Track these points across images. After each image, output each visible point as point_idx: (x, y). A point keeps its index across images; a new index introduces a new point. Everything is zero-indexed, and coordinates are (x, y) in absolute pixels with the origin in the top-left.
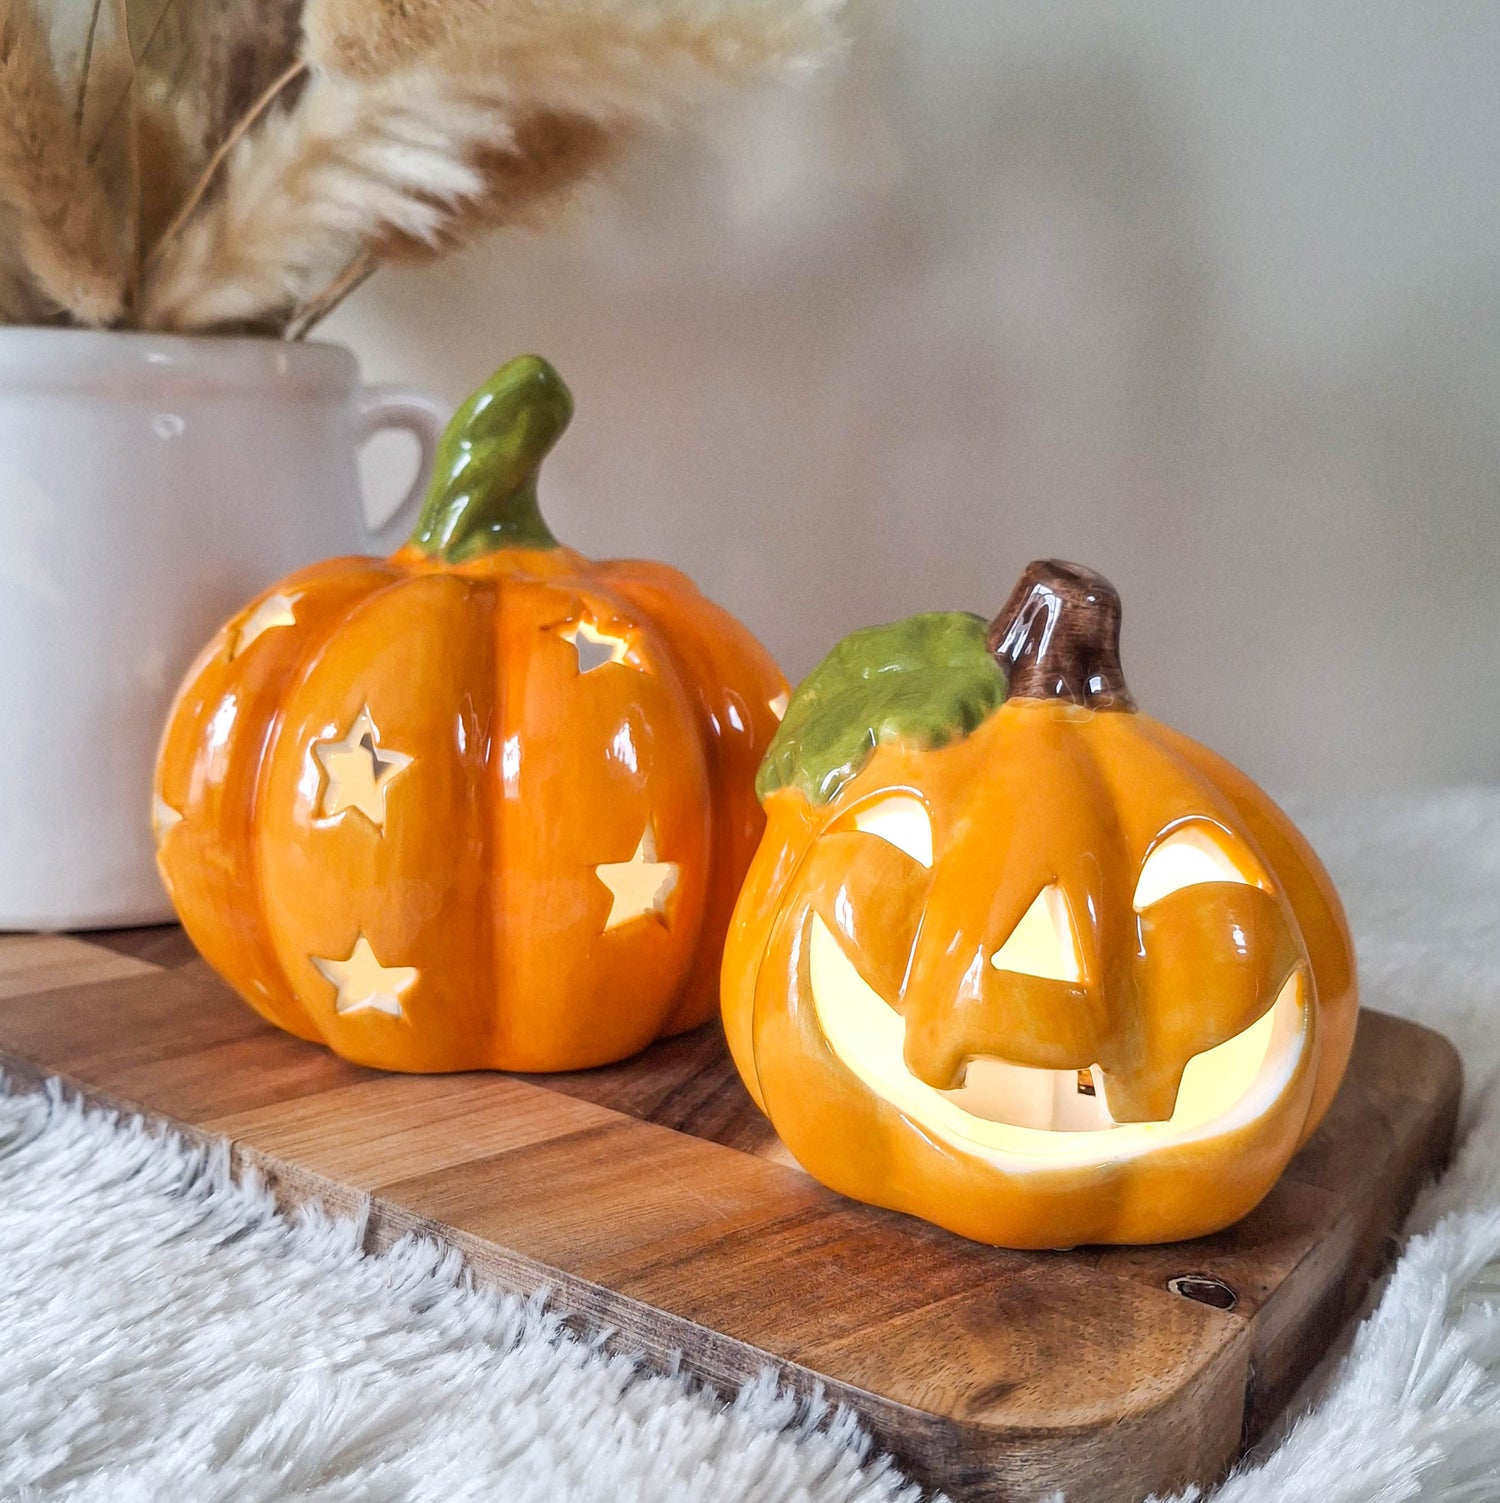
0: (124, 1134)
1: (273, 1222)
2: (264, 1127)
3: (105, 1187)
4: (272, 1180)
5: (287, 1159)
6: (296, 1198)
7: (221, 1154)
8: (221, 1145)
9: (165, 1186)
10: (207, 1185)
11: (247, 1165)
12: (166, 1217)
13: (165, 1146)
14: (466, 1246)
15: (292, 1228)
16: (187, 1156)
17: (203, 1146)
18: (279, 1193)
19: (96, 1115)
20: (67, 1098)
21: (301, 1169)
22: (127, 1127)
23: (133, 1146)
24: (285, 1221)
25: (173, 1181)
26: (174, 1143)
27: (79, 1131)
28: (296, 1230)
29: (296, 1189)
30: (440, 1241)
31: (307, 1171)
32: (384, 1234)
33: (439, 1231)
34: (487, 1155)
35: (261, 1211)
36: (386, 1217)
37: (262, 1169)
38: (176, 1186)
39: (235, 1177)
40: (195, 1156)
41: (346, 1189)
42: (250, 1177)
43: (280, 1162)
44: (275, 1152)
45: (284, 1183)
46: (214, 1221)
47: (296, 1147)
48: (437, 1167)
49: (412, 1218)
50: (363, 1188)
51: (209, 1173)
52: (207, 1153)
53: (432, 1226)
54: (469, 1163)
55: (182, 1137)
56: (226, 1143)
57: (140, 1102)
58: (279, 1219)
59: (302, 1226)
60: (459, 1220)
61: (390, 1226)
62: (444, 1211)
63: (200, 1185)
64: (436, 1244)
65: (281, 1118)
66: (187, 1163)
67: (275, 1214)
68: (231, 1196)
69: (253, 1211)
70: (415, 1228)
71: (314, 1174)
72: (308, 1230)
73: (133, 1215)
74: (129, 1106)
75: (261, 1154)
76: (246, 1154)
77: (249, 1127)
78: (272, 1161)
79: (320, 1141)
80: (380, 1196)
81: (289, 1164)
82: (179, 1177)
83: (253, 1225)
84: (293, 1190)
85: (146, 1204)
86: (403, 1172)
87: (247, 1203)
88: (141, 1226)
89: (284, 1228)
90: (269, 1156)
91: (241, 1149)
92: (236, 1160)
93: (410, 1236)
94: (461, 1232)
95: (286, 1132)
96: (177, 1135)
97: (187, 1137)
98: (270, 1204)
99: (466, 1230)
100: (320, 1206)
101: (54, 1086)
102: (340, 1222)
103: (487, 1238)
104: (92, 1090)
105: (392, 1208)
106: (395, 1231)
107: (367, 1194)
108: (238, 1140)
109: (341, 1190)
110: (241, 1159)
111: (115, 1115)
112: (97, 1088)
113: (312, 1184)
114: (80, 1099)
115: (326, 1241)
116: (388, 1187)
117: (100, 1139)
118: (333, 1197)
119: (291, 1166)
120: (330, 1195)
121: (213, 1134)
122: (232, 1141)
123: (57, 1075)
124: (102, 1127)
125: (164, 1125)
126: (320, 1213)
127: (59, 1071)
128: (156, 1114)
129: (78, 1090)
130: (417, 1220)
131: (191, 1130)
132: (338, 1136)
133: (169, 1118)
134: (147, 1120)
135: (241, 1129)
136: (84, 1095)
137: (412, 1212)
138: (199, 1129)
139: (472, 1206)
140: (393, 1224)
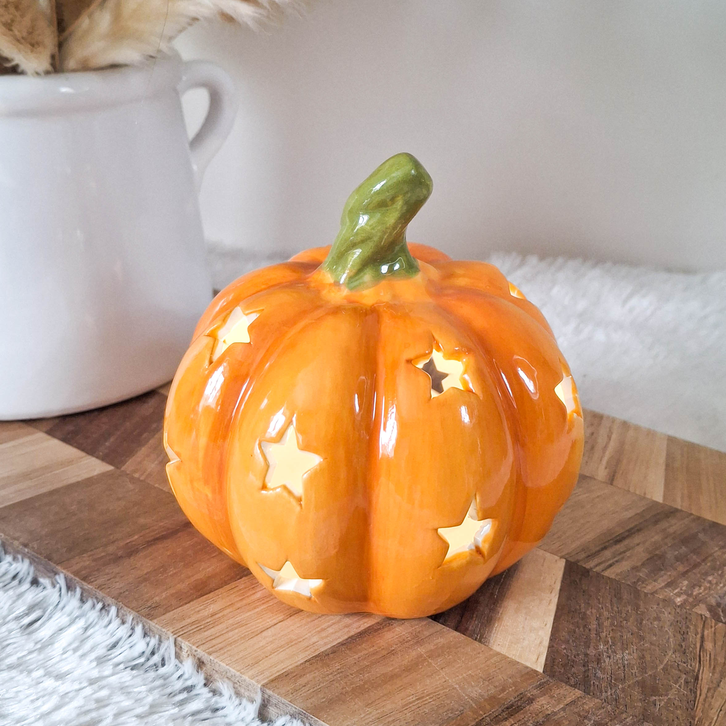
0: (106, 618)
1: (202, 689)
2: (193, 623)
4: (201, 664)
5: (210, 654)
6: (216, 677)
7: (169, 643)
8: (169, 637)
10: (161, 659)
11: (185, 652)
15: (214, 695)
16: (148, 639)
17: (157, 637)
18: (206, 672)
19: (89, 604)
20: (70, 589)
21: (219, 662)
22: (107, 612)
24: (211, 691)
25: (137, 657)
26: (139, 630)
27: (77, 613)
28: (217, 697)
29: (216, 671)
31: (223, 664)
32: (272, 710)
33: (306, 718)
35: (196, 682)
36: (273, 701)
37: (195, 657)
38: (138, 660)
39: (178, 656)
40: (153, 642)
41: (248, 679)
43: (206, 655)
44: (202, 647)
45: (208, 666)
47: (214, 642)
48: (299, 661)
49: (290, 706)
50: (258, 681)
51: (162, 650)
52: (160, 641)
53: (303, 714)
54: (316, 656)
55: (144, 626)
56: (172, 640)
57: (116, 598)
58: (207, 688)
59: (220, 694)
61: (276, 706)
63: (156, 658)
64: (304, 724)
65: (201, 614)
66: (148, 644)
67: (204, 685)
68: (177, 669)
69: (190, 683)
70: (292, 713)
71: (228, 667)
72: (226, 698)
73: (121, 686)
74: (109, 600)
75: (194, 648)
76: (185, 645)
77: (184, 623)
78: (201, 653)
80: (269, 689)
81: (211, 657)
82: (142, 654)
84: (214, 672)
87: (186, 676)
89: (210, 694)
90: (199, 650)
91: (181, 642)
92: (178, 648)
93: (289, 716)
95: (206, 627)
96: (140, 626)
97: (146, 627)
98: (201, 678)
99: (323, 721)
100: (231, 686)
101: (61, 580)
102: (244, 701)
104: (86, 586)
105: (275, 696)
106: (279, 711)
107: (259, 686)
108: (179, 636)
109: (245, 681)
110: (181, 647)
111: (100, 605)
112: (89, 586)
113: (226, 672)
114: (78, 591)
115: (237, 711)
116: (272, 681)
117: (91, 620)
118: (239, 683)
119: (212, 659)
120: (238, 681)
121: (163, 630)
122: (175, 636)
123: (62, 572)
124: (93, 612)
125: (131, 618)
126: (232, 692)
127: (64, 571)
128: (125, 608)
129: (77, 584)
130: (292, 709)
131: (149, 623)
132: (236, 631)
133: (134, 613)
134: (120, 611)
135: (179, 626)
136: (81, 588)
137: (289, 703)
138: (154, 624)
139: (325, 699)
140: (278, 706)
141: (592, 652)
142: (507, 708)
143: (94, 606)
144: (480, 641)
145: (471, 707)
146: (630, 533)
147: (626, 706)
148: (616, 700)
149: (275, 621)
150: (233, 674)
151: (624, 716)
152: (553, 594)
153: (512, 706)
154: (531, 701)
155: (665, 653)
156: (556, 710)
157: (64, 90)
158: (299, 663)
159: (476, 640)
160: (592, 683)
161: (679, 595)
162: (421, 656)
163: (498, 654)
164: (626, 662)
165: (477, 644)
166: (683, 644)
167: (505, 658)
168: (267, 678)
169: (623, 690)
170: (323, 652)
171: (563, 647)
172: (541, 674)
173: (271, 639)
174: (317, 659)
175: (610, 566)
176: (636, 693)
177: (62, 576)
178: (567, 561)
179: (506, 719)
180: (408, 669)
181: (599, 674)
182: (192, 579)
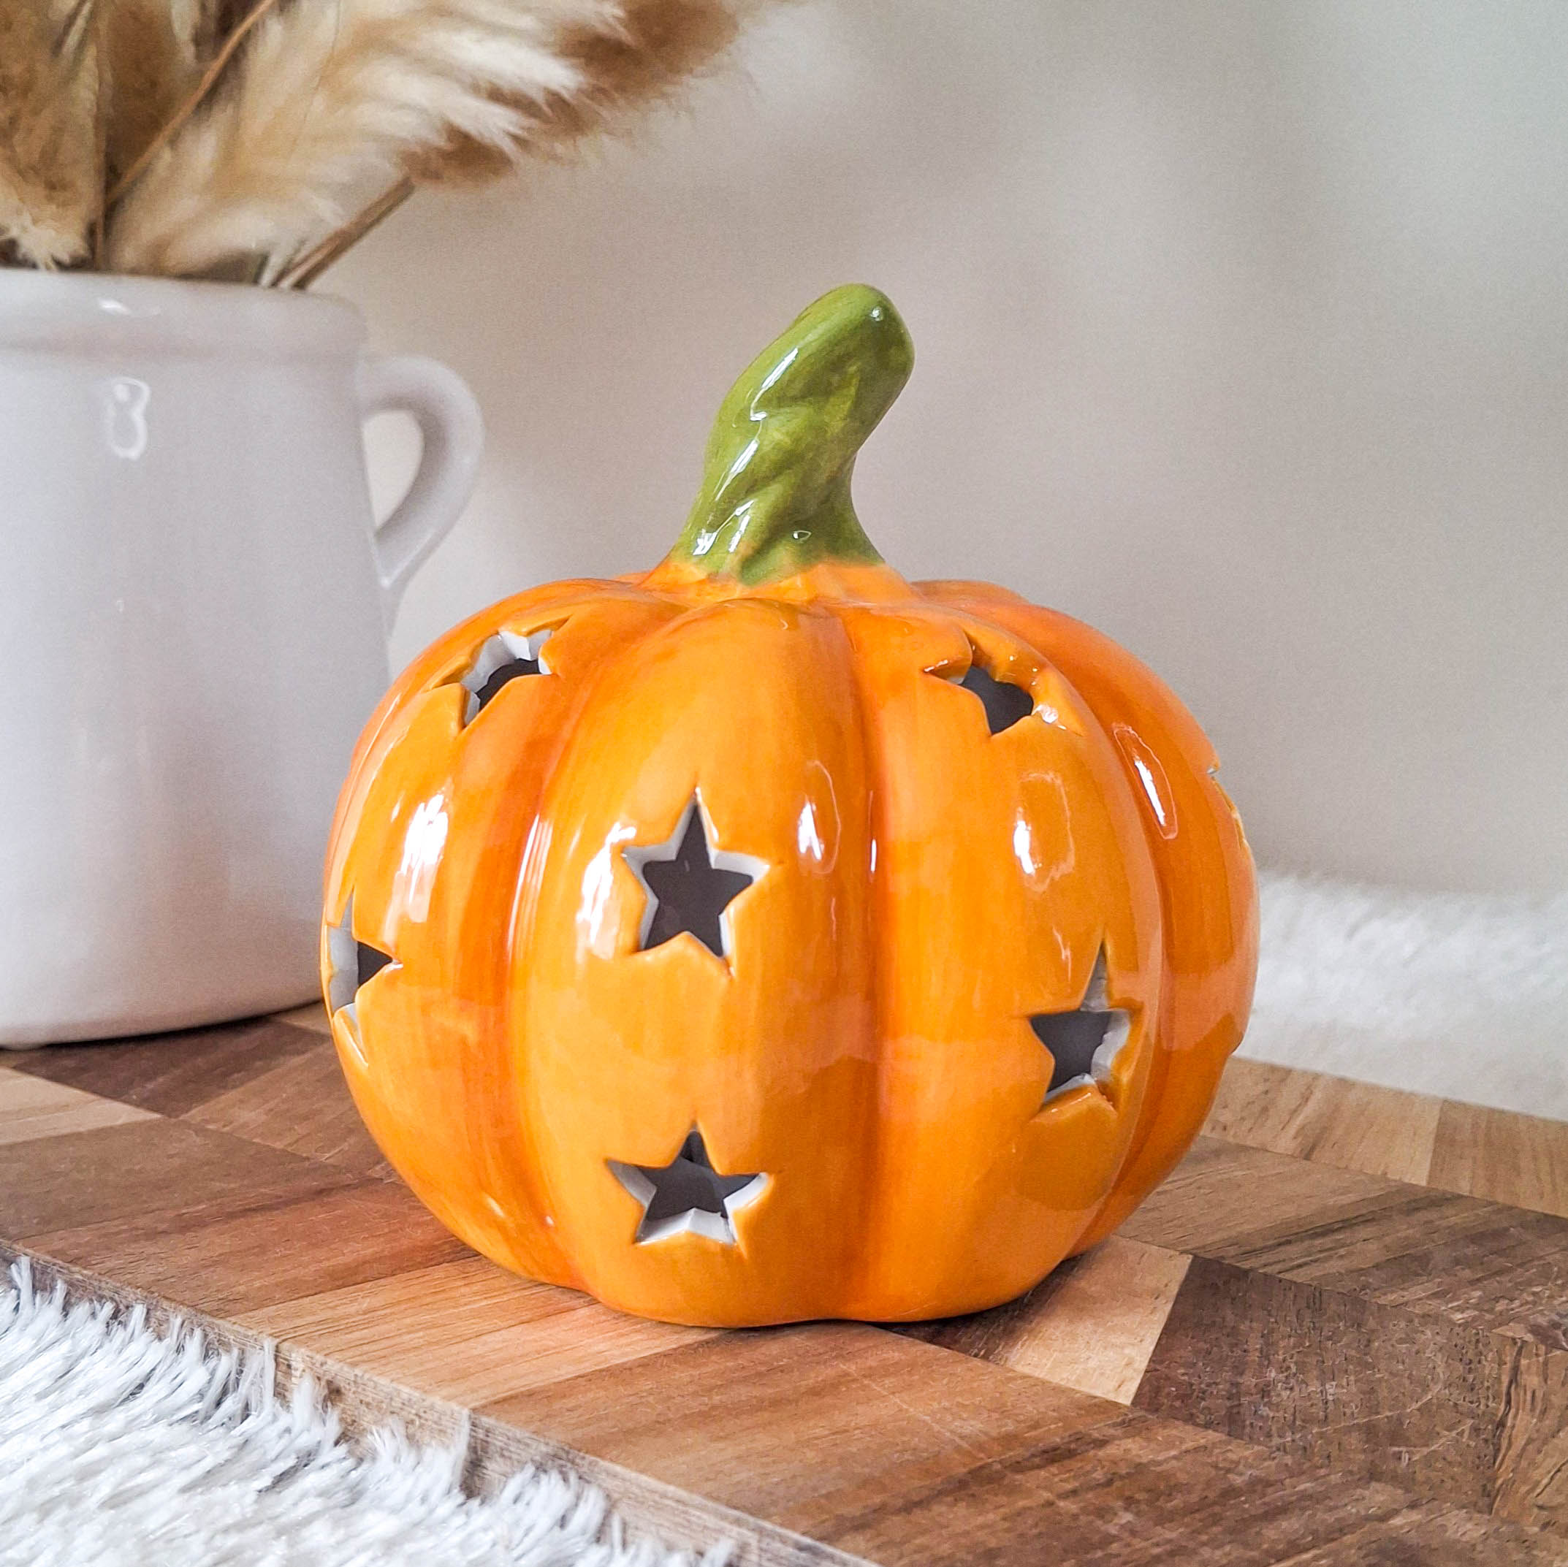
0: (119, 1335)
1: (331, 1454)
2: (319, 1323)
3: (100, 1411)
4: (333, 1393)
5: (354, 1365)
6: (367, 1418)
7: (261, 1361)
8: (262, 1348)
9: (179, 1409)
10: (241, 1405)
11: (298, 1373)
12: (191, 1451)
13: (180, 1349)
14: (610, 1484)
15: (361, 1461)
16: (212, 1363)
17: (235, 1352)
18: (344, 1411)
19: (81, 1311)
20: (41, 1285)
21: (375, 1379)
22: (123, 1324)
23: (134, 1349)
24: (350, 1452)
25: (191, 1401)
26: (194, 1346)
27: (52, 1334)
28: (365, 1466)
29: (368, 1404)
30: (573, 1477)
31: (383, 1381)
32: (493, 1468)
33: (573, 1462)
34: (625, 1360)
35: (319, 1439)
36: (497, 1442)
37: (319, 1379)
38: (196, 1407)
39: (281, 1393)
40: (225, 1363)
41: (440, 1405)
42: (304, 1392)
43: (346, 1369)
44: (337, 1356)
45: (350, 1397)
46: (251, 1458)
47: (366, 1348)
48: (562, 1375)
49: (534, 1445)
50: (464, 1404)
51: (244, 1388)
52: (241, 1363)
53: (564, 1455)
54: (601, 1371)
55: (206, 1336)
56: (269, 1344)
57: (148, 1289)
58: (342, 1449)
59: (374, 1459)
60: (599, 1447)
61: (502, 1456)
62: (578, 1433)
63: (231, 1405)
64: (565, 1480)
65: (341, 1311)
66: (213, 1374)
67: (337, 1443)
68: (275, 1418)
69: (305, 1441)
70: (538, 1458)
71: (394, 1385)
72: (385, 1463)
73: (142, 1448)
74: (130, 1295)
75: (319, 1358)
76: (298, 1358)
77: (299, 1322)
78: (336, 1368)
79: (398, 1340)
80: (489, 1415)
81: (358, 1371)
82: (201, 1395)
83: (306, 1459)
84: (363, 1407)
85: (158, 1434)
86: (514, 1383)
87: (295, 1430)
88: (155, 1463)
89: (350, 1463)
90: (330, 1362)
91: (290, 1351)
92: (284, 1368)
93: (530, 1469)
94: (603, 1464)
95: (349, 1329)
96: (198, 1333)
97: (211, 1336)
98: (333, 1428)
99: (611, 1460)
100: (400, 1431)
101: (21, 1274)
102: (428, 1453)
103: (642, 1471)
104: (78, 1273)
105: (502, 1429)
106: (508, 1462)
107: (466, 1412)
108: (284, 1341)
109: (432, 1407)
110: (289, 1366)
111: (108, 1308)
112: (85, 1272)
113: (391, 1399)
114: (61, 1288)
115: (410, 1481)
116: (496, 1403)
117: (85, 1344)
118: (420, 1417)
119: (360, 1374)
120: (417, 1415)
121: (250, 1333)
122: (278, 1340)
123: (26, 1255)
124: (90, 1324)
125: (178, 1321)
126: (401, 1440)
127: (29, 1251)
128: (165, 1304)
129: (58, 1275)
130: (540, 1448)
131: (218, 1326)
132: (421, 1334)
133: (185, 1309)
134: (152, 1313)
135: (287, 1325)
136: (66, 1282)
137: (534, 1436)
138: (228, 1325)
139: (616, 1429)
140: (506, 1453)
141: (1249, 1380)
142: (1045, 1452)
143: (93, 1315)
144: (985, 1357)
145: (958, 1449)
146: (1347, 1224)
147: (1329, 1457)
148: (1305, 1448)
149: (513, 1323)
150: (405, 1396)
151: (1322, 1472)
152: (1162, 1300)
153: (1055, 1449)
154: (1102, 1443)
155: (1426, 1388)
156: (1160, 1458)
157: (110, 305)
158: (561, 1379)
159: (976, 1356)
160: (1248, 1423)
161: (1460, 1309)
162: (847, 1374)
163: (1024, 1377)
164: (1330, 1398)
165: (977, 1362)
166: (1470, 1377)
167: (1044, 1383)
168: (486, 1398)
169: (1321, 1435)
170: (617, 1365)
171: (1182, 1371)
172: (1126, 1406)
173: (500, 1346)
174: (604, 1373)
175: (1300, 1266)
176: (1354, 1440)
177: (25, 1262)
178: (1196, 1257)
179: (1039, 1467)
180: (815, 1392)
181: (1265, 1411)
182: (325, 1264)
